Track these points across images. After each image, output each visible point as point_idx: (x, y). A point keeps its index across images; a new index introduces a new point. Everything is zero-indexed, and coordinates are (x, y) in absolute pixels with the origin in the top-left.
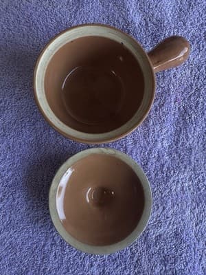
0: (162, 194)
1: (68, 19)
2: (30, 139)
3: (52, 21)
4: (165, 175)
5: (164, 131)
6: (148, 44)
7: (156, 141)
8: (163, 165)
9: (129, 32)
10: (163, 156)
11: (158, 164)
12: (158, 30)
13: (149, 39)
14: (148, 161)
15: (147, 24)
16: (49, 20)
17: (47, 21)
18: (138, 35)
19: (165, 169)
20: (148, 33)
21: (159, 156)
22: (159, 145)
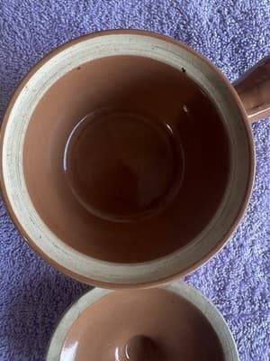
0: (252, 343)
1: (73, 13)
2: (10, 248)
3: (41, 18)
4: (257, 308)
5: (256, 227)
6: (225, 60)
7: (241, 246)
8: (253, 289)
9: (189, 38)
10: (253, 272)
11: (245, 288)
12: (245, 33)
13: (228, 49)
14: (226, 284)
15: (223, 21)
16: (36, 17)
17: (32, 18)
18: (207, 44)
19: (257, 296)
20: (225, 39)
21: (246, 273)
22: (247, 253)
